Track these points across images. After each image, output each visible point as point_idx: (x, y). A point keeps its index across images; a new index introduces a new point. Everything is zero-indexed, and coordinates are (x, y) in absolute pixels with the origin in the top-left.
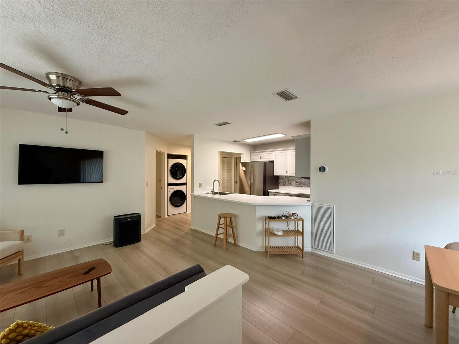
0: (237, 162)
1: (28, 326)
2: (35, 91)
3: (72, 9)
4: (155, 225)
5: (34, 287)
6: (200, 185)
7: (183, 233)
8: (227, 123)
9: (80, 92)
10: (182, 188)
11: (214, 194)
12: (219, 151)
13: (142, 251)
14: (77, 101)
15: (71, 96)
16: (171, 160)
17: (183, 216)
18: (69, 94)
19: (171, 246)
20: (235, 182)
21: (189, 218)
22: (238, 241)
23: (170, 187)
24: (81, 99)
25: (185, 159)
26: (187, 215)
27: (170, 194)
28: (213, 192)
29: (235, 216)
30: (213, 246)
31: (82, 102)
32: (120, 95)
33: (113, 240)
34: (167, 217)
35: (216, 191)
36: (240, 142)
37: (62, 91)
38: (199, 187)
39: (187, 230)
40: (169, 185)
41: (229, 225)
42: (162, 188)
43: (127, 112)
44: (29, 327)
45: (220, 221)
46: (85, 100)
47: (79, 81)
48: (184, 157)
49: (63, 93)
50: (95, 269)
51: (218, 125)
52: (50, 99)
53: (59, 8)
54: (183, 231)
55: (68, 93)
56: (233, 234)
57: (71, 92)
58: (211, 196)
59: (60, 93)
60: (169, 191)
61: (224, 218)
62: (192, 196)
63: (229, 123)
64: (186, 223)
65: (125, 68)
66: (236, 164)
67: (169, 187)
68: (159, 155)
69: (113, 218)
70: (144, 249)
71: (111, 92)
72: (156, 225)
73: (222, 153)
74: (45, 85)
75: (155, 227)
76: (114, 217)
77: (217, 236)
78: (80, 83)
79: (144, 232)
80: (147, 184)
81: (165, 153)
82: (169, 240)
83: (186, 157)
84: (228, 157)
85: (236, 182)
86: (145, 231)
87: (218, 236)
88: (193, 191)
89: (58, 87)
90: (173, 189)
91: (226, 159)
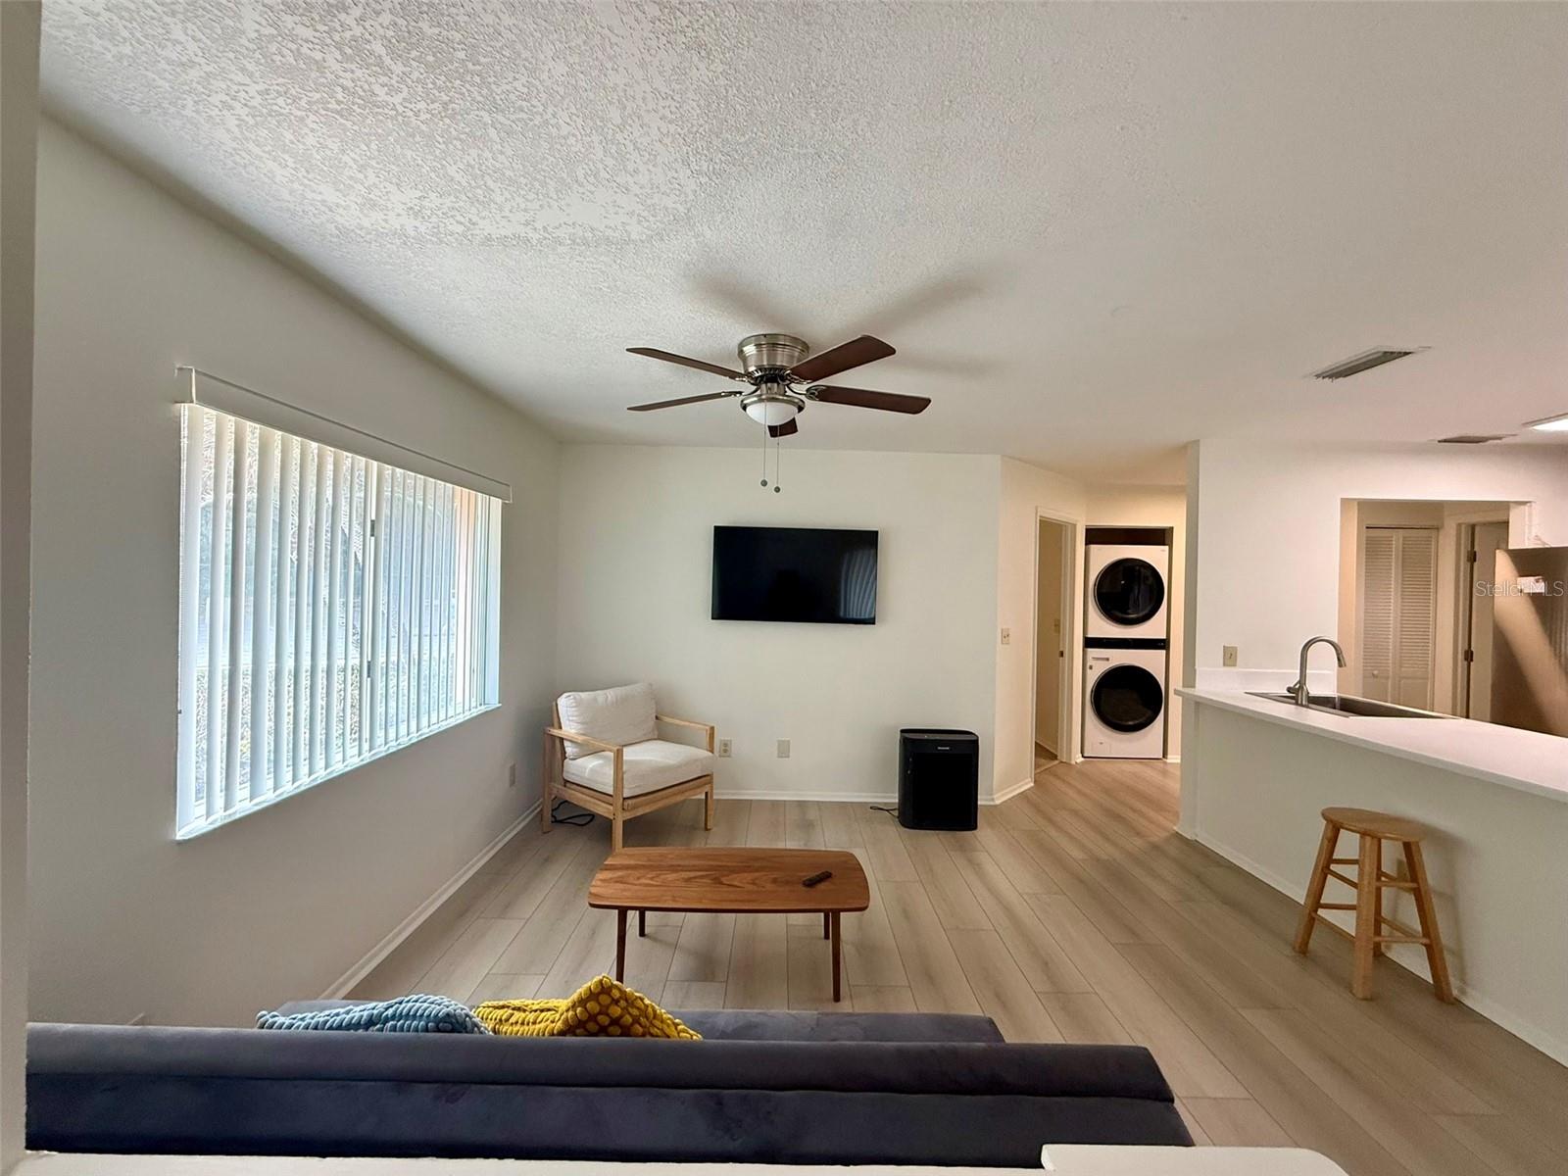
0: (1476, 549)
1: (621, 997)
2: (718, 396)
3: (746, 142)
4: (1032, 784)
5: (707, 876)
6: (1230, 657)
7: (1138, 842)
8: (1388, 357)
9: (803, 373)
10: (1148, 661)
11: (1308, 707)
12: (1344, 501)
13: (976, 867)
14: (796, 400)
15: (787, 389)
16: (1099, 549)
17: (1148, 773)
18: (781, 387)
19: (1082, 881)
20: (1461, 656)
21: (1174, 785)
22: (1463, 980)
23: (1093, 652)
24: (807, 391)
25: (1164, 544)
26: (1165, 773)
27: (1093, 678)
28: (1296, 695)
29: (1446, 843)
30: (1288, 951)
31: (810, 398)
32: (892, 351)
33: (897, 801)
34: (1082, 762)
35: (1315, 689)
36: (1500, 438)
37: (766, 383)
38: (1224, 665)
39: (1158, 836)
40: (1090, 643)
41: (1401, 878)
42: (1062, 654)
43: (928, 401)
44: (623, 1003)
45: (1332, 840)
46: (817, 393)
47: (804, 343)
48: (1158, 537)
49: (769, 385)
50: (830, 879)
51: (1330, 377)
52: (744, 408)
53: (723, 158)
54: (1138, 834)
55: (778, 384)
56: (1426, 933)
57: (783, 379)
58: (1286, 711)
59: (764, 386)
60: (1091, 668)
61: (1364, 834)
62: (1183, 697)
63: (1406, 354)
64: (1159, 803)
65: (904, 258)
66: (1472, 557)
67: (1089, 650)
68: (1052, 535)
69: (898, 736)
70: (983, 857)
71: (868, 350)
72: (1035, 782)
73: (1366, 506)
74: (733, 375)
75: (1029, 789)
76: (902, 731)
77: (1316, 911)
78: (806, 347)
79: (993, 800)
80: (1006, 636)
81: (1075, 526)
82: (1076, 853)
83: (1167, 535)
84: (1403, 523)
85: (1469, 656)
86: (995, 797)
87: (1321, 912)
88: (1190, 678)
89: (760, 374)
90: (1108, 659)
91: (1397, 539)
